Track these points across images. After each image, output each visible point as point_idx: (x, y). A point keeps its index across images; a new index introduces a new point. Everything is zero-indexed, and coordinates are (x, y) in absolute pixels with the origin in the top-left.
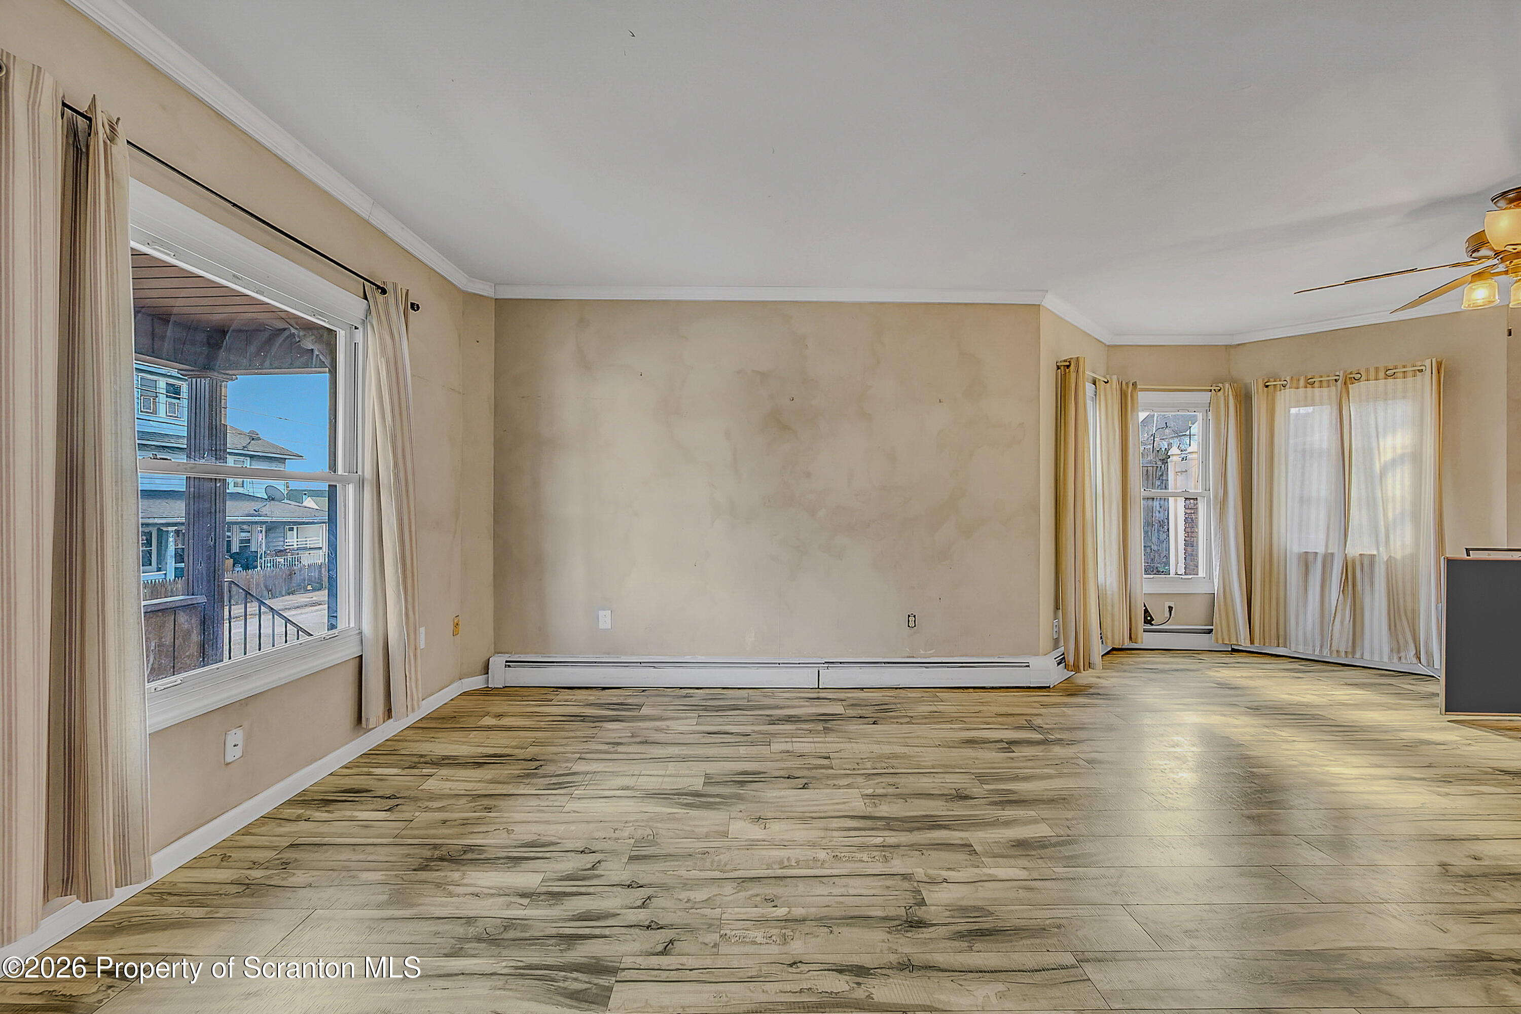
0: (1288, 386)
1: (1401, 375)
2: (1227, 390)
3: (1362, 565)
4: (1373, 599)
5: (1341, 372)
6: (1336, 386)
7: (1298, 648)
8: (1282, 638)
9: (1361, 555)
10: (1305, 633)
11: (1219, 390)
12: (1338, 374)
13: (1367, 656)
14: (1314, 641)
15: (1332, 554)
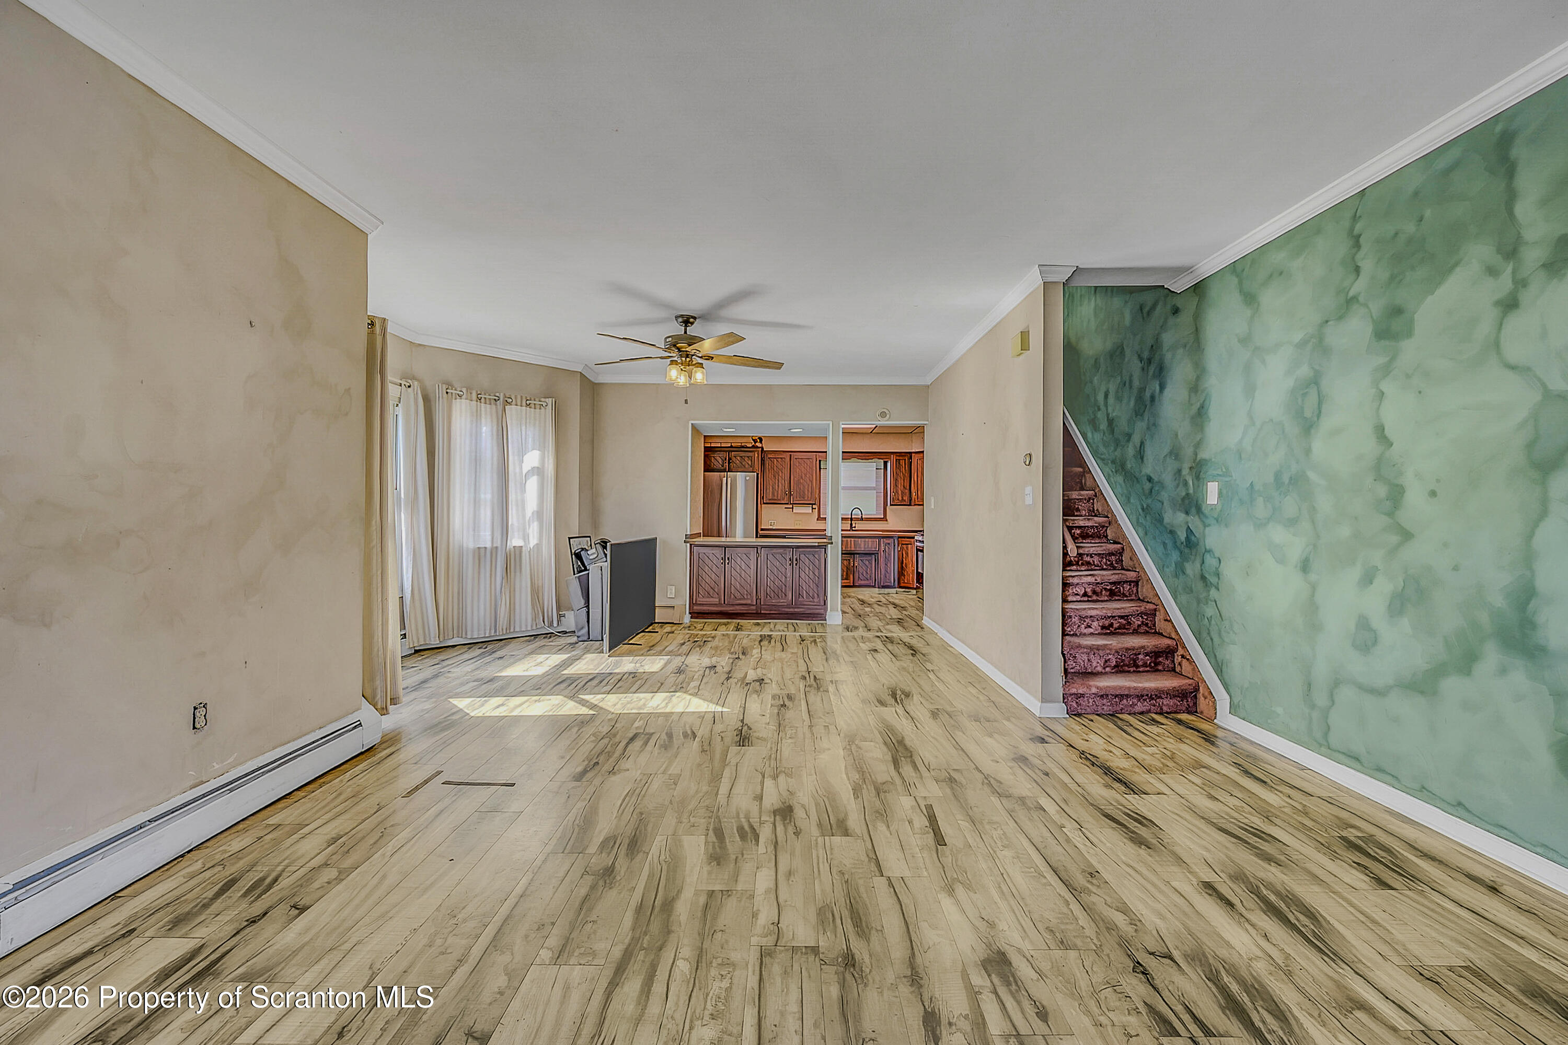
0: (464, 397)
1: (533, 406)
2: (416, 388)
3: (515, 554)
4: (521, 581)
5: (502, 394)
6: (496, 405)
7: (476, 634)
8: (461, 629)
9: (514, 547)
10: (479, 620)
11: (409, 387)
12: (497, 394)
13: (517, 629)
14: (485, 625)
15: (497, 548)
